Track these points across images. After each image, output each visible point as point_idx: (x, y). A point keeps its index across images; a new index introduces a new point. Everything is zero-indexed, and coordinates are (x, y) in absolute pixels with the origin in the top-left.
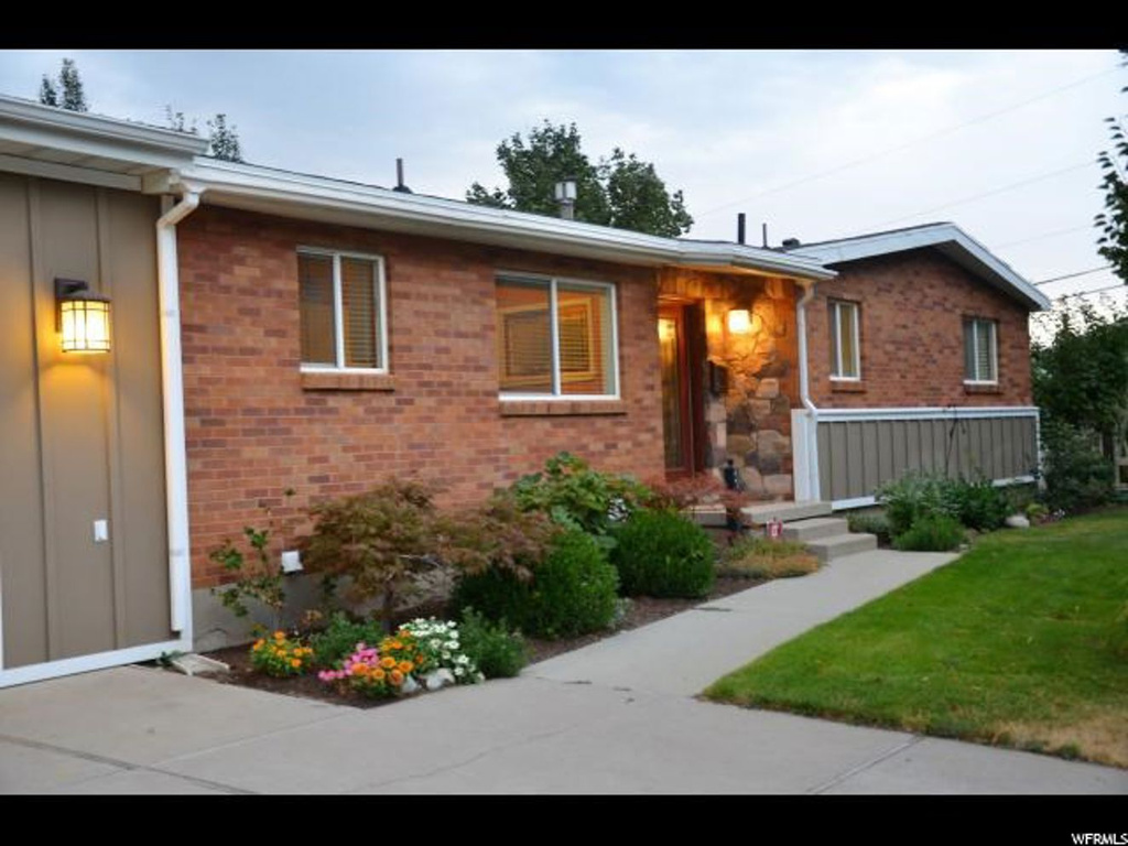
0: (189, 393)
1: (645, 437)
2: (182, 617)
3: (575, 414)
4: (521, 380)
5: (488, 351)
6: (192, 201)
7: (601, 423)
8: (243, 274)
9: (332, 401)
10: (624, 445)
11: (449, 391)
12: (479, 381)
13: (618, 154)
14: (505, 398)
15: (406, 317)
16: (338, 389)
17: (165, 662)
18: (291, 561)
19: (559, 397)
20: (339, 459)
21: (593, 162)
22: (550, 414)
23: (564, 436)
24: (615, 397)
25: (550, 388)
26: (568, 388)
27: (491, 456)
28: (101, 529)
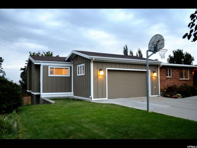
0: (160, 78)
1: (191, 82)
2: (159, 94)
3: (185, 80)
4: (181, 77)
5: (178, 75)
6: (161, 66)
7: (188, 81)
8: (163, 70)
9: (168, 79)
10: (190, 83)
11: (176, 78)
12: (178, 78)
13: (186, 52)
14: (180, 79)
15: (173, 73)
16: (169, 78)
17: (158, 96)
18: (165, 90)
19: (184, 79)
20: (169, 83)
21: (184, 53)
22: (183, 80)
23: (185, 82)
24: (189, 79)
25: (183, 78)
26: (185, 78)
27: (179, 84)
28: (155, 87)
